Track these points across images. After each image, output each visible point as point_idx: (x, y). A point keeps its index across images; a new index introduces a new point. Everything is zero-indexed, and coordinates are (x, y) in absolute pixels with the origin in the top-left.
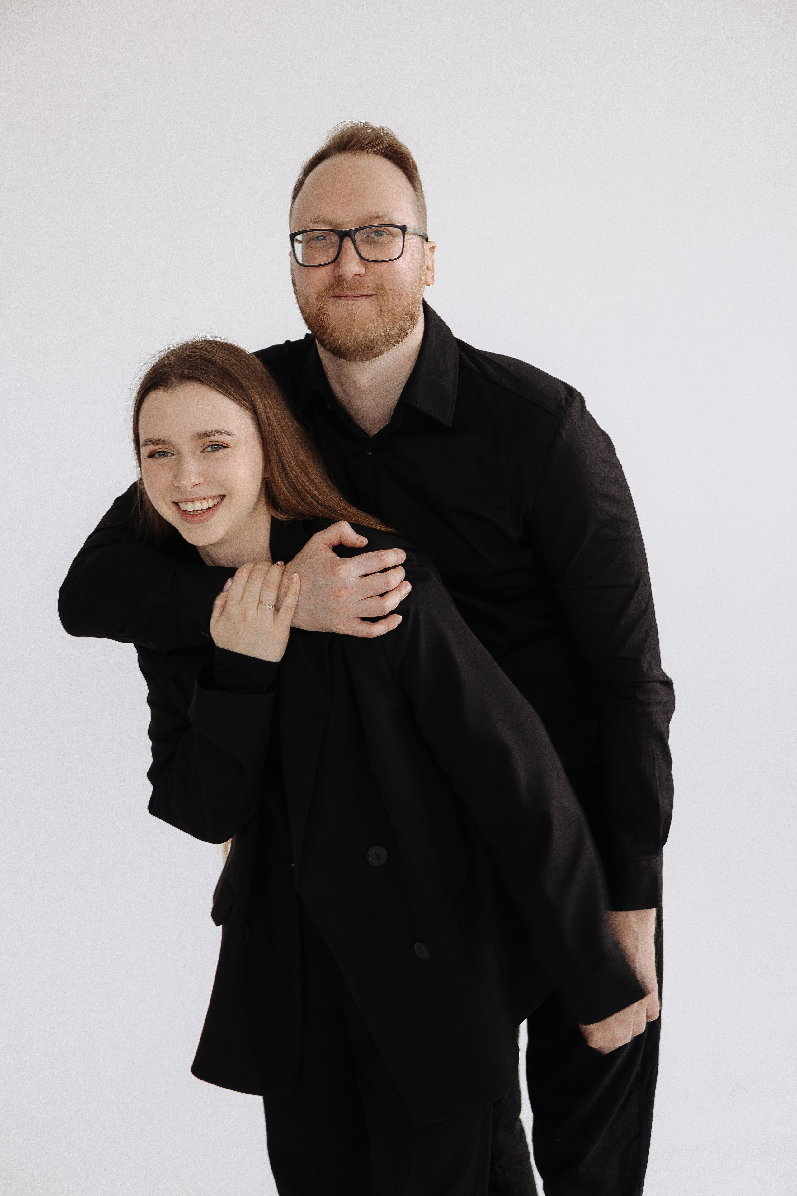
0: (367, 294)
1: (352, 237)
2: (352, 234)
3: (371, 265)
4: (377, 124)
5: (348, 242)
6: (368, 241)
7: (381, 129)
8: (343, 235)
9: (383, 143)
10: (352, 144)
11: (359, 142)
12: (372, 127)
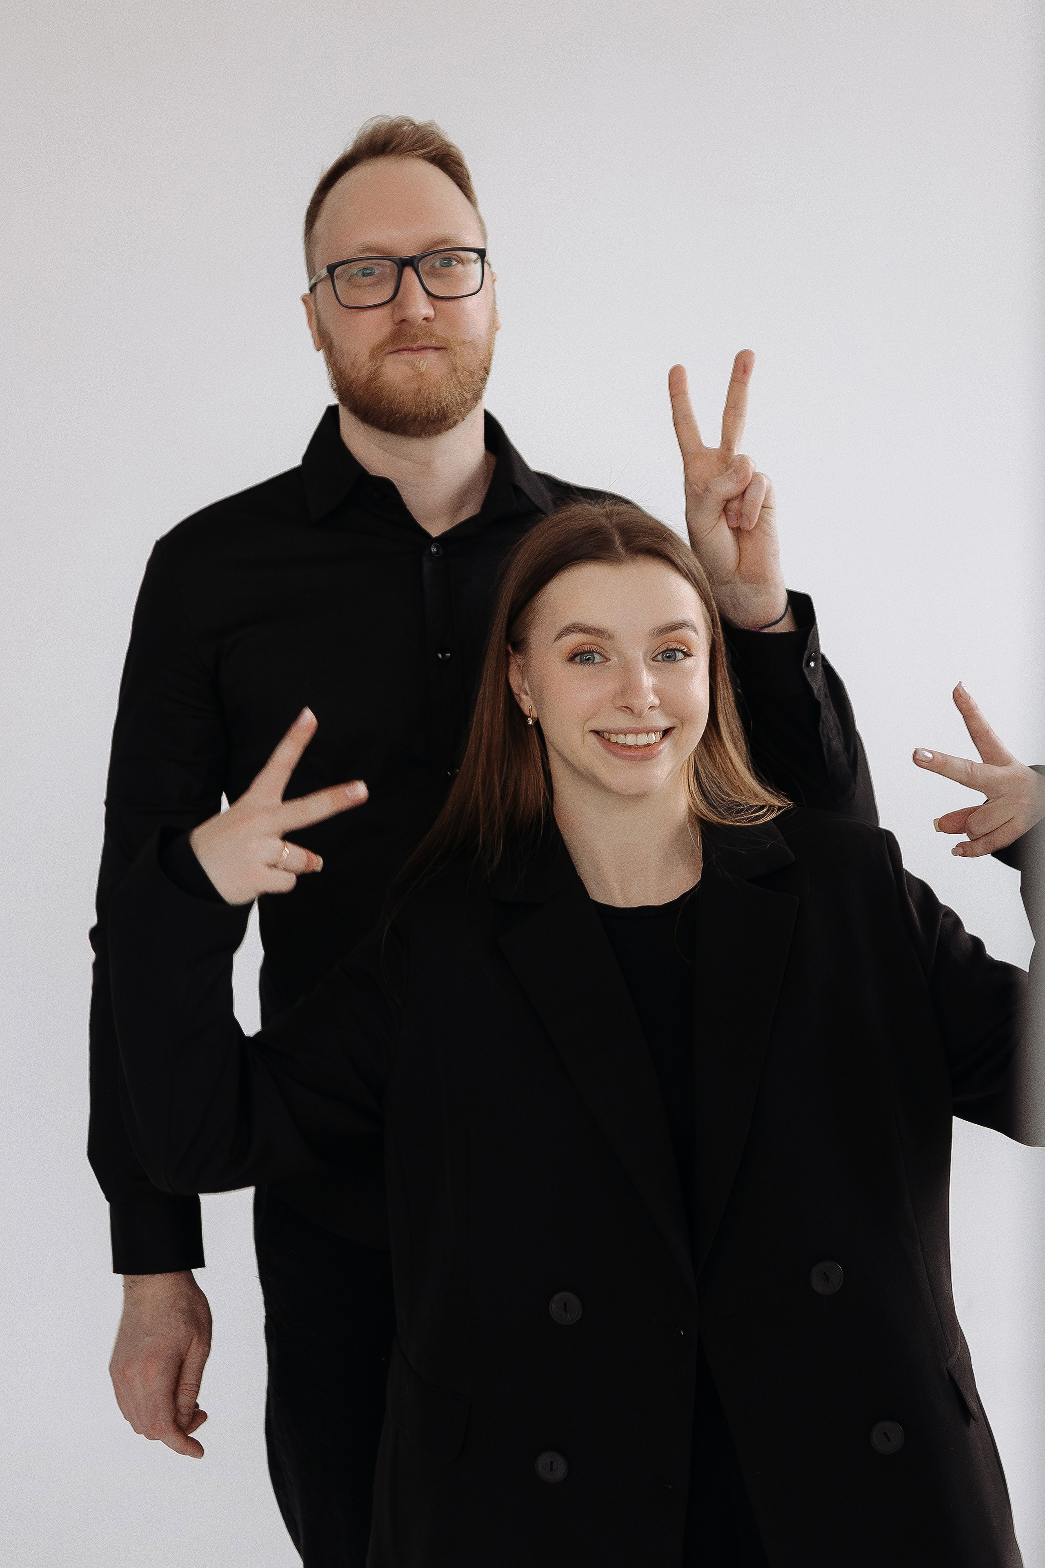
0: (435, 346)
1: (416, 266)
2: (416, 261)
3: (440, 304)
4: (420, 118)
5: (409, 272)
6: (434, 273)
7: (427, 126)
8: (404, 263)
9: (432, 142)
10: (393, 145)
11: (400, 144)
12: (412, 124)
